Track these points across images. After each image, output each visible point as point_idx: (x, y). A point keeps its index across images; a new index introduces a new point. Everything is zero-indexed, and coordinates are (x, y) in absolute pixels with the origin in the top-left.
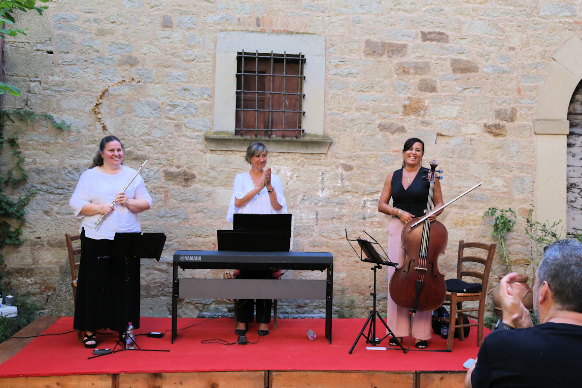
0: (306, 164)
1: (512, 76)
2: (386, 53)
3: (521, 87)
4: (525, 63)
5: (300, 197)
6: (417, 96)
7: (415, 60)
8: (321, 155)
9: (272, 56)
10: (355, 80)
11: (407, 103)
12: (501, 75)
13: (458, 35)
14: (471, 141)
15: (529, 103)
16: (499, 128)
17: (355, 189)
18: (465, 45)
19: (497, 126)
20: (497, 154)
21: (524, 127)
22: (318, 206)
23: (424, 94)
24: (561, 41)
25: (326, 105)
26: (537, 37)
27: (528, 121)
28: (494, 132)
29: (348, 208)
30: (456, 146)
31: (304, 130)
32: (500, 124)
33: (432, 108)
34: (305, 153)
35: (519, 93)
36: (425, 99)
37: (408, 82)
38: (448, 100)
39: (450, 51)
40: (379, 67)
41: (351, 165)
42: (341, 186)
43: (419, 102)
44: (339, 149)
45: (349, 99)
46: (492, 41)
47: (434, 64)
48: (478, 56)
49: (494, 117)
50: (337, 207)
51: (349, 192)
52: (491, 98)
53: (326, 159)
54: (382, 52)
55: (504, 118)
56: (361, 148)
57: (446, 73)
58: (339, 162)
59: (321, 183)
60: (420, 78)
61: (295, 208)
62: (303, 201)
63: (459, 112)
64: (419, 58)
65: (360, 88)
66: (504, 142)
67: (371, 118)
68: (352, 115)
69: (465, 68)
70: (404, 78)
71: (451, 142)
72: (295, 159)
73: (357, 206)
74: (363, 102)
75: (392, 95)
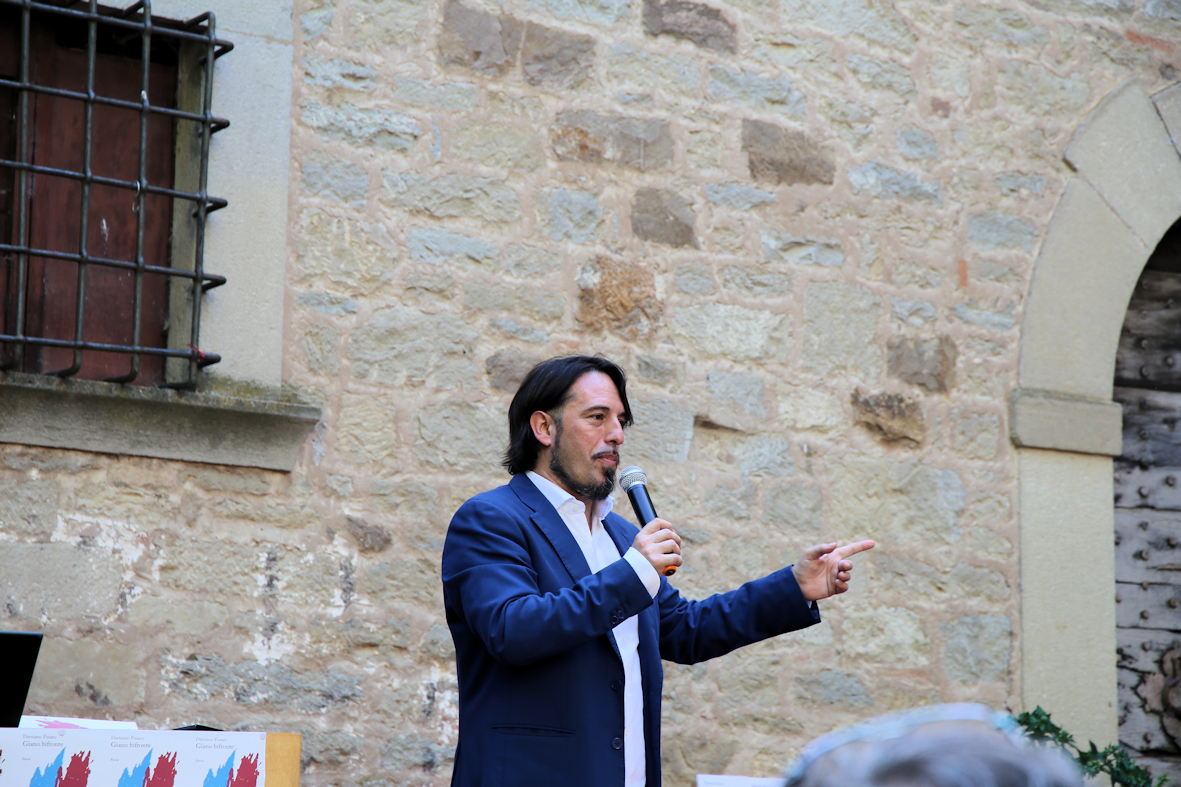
0: (204, 510)
1: (940, 212)
2: (518, 63)
3: (968, 259)
4: (982, 167)
5: (177, 659)
6: (626, 257)
7: (619, 108)
8: (268, 477)
9: (94, 14)
10: (403, 162)
11: (593, 279)
12: (906, 207)
13: (768, 28)
14: (809, 454)
15: (994, 325)
16: (901, 414)
17: (397, 632)
18: (790, 72)
19: (893, 404)
20: (894, 514)
21: (981, 415)
22: (250, 708)
23: (651, 251)
24: (1089, 101)
25: (292, 259)
26: (1018, 73)
27: (990, 392)
28: (885, 428)
29: (366, 717)
30: (761, 472)
31: (216, 360)
32: (904, 396)
33: (678, 309)
34: (205, 464)
35: (963, 282)
36: (655, 273)
37: (596, 195)
38: (733, 285)
39: (740, 89)
40: (495, 119)
41: (382, 529)
42: (342, 617)
43: (635, 282)
44: (336, 455)
45: (380, 242)
46: (877, 69)
47: (687, 134)
48: (833, 120)
49: (885, 368)
50: (323, 710)
51: (373, 645)
52: (875, 292)
53: (285, 494)
54: (506, 58)
55: (915, 374)
56: (422, 458)
57: (726, 174)
58: (339, 512)
59: (264, 602)
60: (637, 182)
61: (150, 712)
62: (187, 680)
63: (771, 338)
64: (635, 100)
65: (422, 200)
66: (915, 470)
67: (460, 332)
68: (387, 311)
69: (791, 161)
70: (583, 179)
71: (742, 457)
72: (162, 487)
73: (403, 707)
74: (432, 259)
75: (540, 244)
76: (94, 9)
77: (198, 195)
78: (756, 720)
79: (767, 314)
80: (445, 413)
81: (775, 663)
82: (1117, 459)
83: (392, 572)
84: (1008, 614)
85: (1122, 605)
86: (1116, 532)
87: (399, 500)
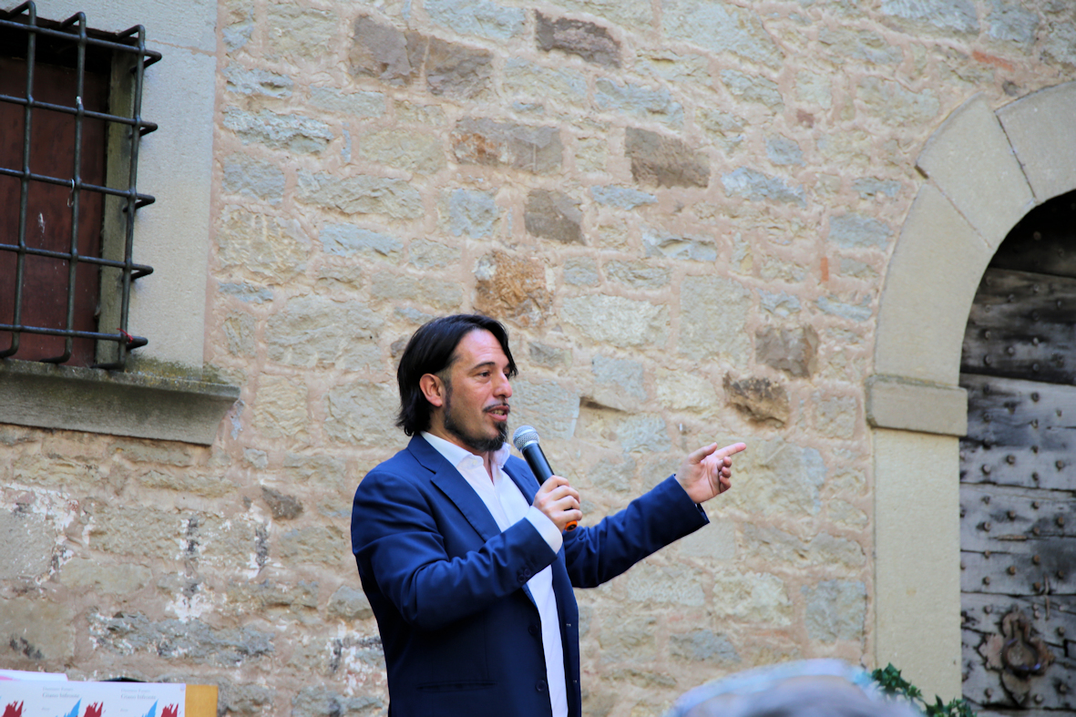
0: (131, 481)
1: (805, 214)
2: (422, 75)
3: (829, 256)
4: (842, 173)
5: (105, 617)
6: (519, 252)
7: (514, 117)
8: (190, 450)
9: (34, 27)
10: (316, 164)
11: (489, 272)
12: (774, 208)
13: (649, 45)
14: (684, 433)
15: (852, 316)
16: (768, 397)
17: (307, 593)
18: (670, 85)
19: (761, 388)
20: (761, 488)
22: (171, 662)
23: (542, 246)
24: (939, 114)
25: (214, 252)
26: (875, 88)
27: (849, 377)
28: (753, 409)
29: (278, 671)
30: (641, 449)
31: (143, 343)
32: (771, 380)
33: (566, 299)
34: (132, 438)
35: (825, 277)
36: (546, 266)
37: (492, 195)
38: (617, 278)
39: (623, 100)
40: (400, 125)
41: (294, 498)
42: (257, 578)
43: (528, 275)
44: (253, 430)
45: (294, 236)
46: (749, 84)
47: (575, 140)
48: (708, 129)
49: (754, 355)
50: (239, 664)
51: (284, 605)
52: (745, 286)
53: (205, 466)
54: (411, 70)
55: (781, 360)
56: (332, 434)
57: (611, 177)
58: (255, 483)
59: (185, 564)
60: (529, 183)
61: (79, 665)
62: (114, 636)
63: (651, 327)
64: (529, 109)
65: (333, 198)
66: (781, 448)
67: (367, 318)
68: (301, 299)
69: (670, 166)
70: (481, 180)
71: (623, 435)
72: (92, 458)
73: (312, 662)
74: (342, 252)
75: (441, 239)
76: (33, 21)
77: (128, 192)
78: (634, 675)
79: (647, 304)
80: (352, 393)
81: (652, 623)
82: (962, 439)
83: (303, 538)
84: (863, 579)
85: (966, 572)
86: (961, 505)
87: (310, 472)
